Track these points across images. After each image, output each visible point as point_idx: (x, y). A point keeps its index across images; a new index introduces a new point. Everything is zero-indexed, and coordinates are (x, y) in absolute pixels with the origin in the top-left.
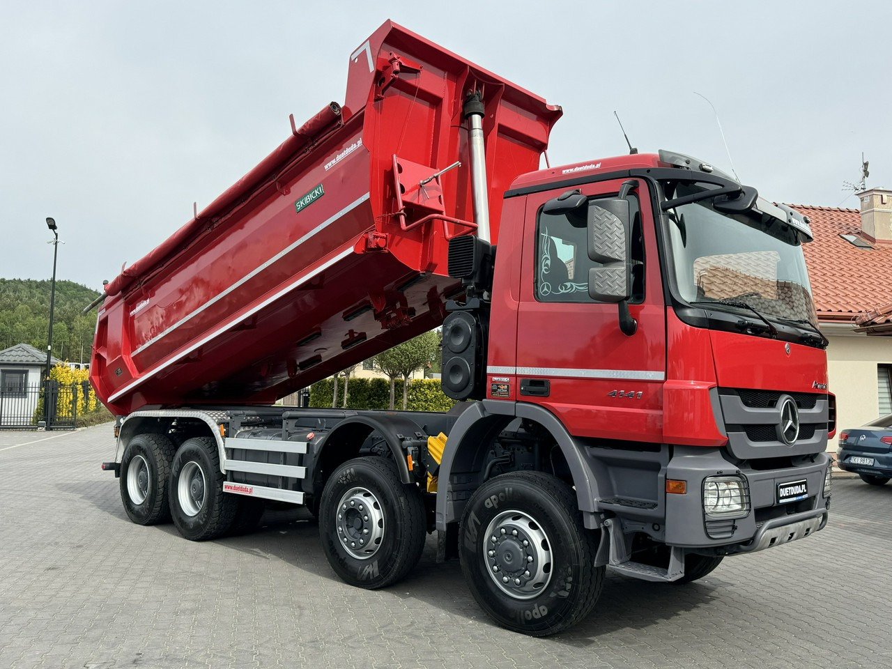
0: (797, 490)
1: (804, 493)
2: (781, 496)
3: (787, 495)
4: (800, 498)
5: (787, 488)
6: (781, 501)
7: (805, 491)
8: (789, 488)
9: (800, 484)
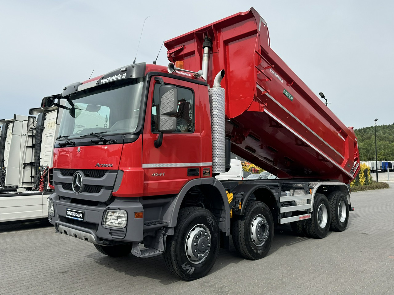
0: (77, 215)
1: (80, 218)
2: (67, 214)
3: (70, 215)
4: (76, 219)
5: (71, 212)
6: (67, 216)
7: (82, 217)
8: (72, 212)
9: (79, 213)
